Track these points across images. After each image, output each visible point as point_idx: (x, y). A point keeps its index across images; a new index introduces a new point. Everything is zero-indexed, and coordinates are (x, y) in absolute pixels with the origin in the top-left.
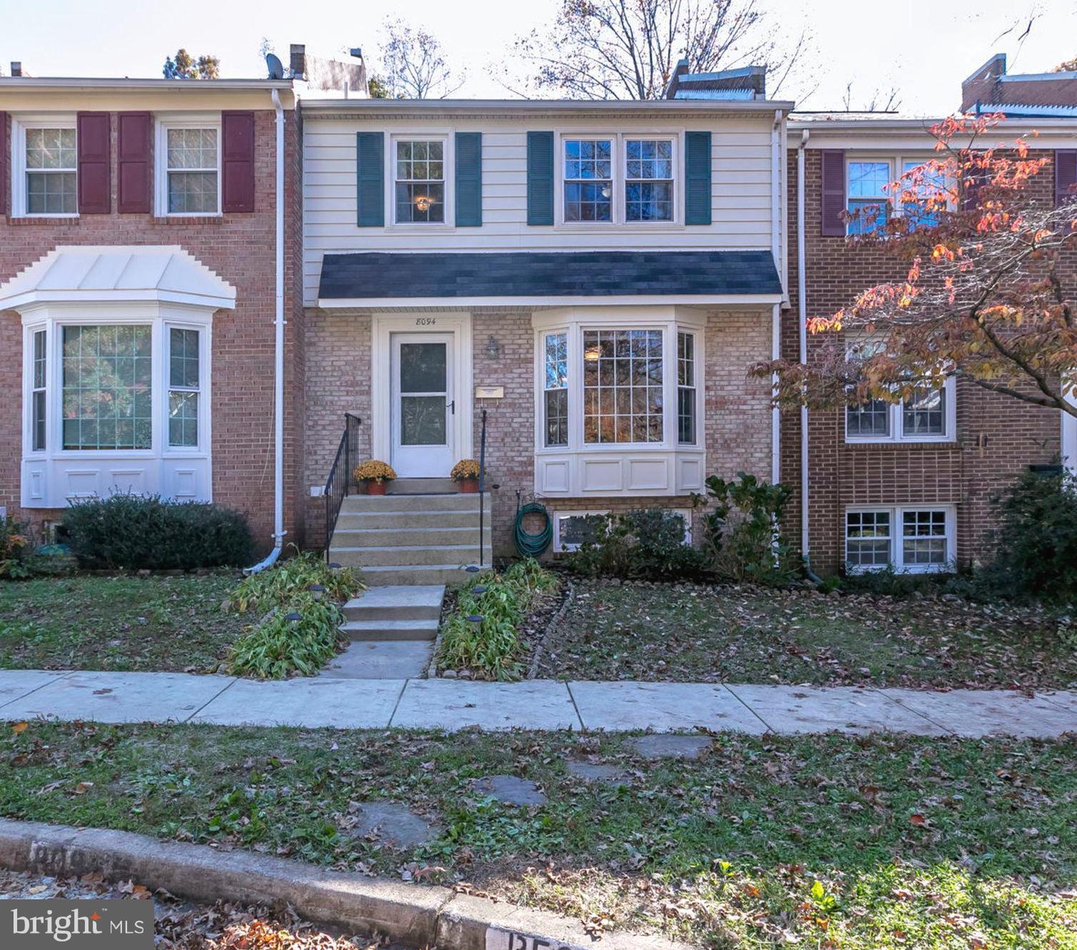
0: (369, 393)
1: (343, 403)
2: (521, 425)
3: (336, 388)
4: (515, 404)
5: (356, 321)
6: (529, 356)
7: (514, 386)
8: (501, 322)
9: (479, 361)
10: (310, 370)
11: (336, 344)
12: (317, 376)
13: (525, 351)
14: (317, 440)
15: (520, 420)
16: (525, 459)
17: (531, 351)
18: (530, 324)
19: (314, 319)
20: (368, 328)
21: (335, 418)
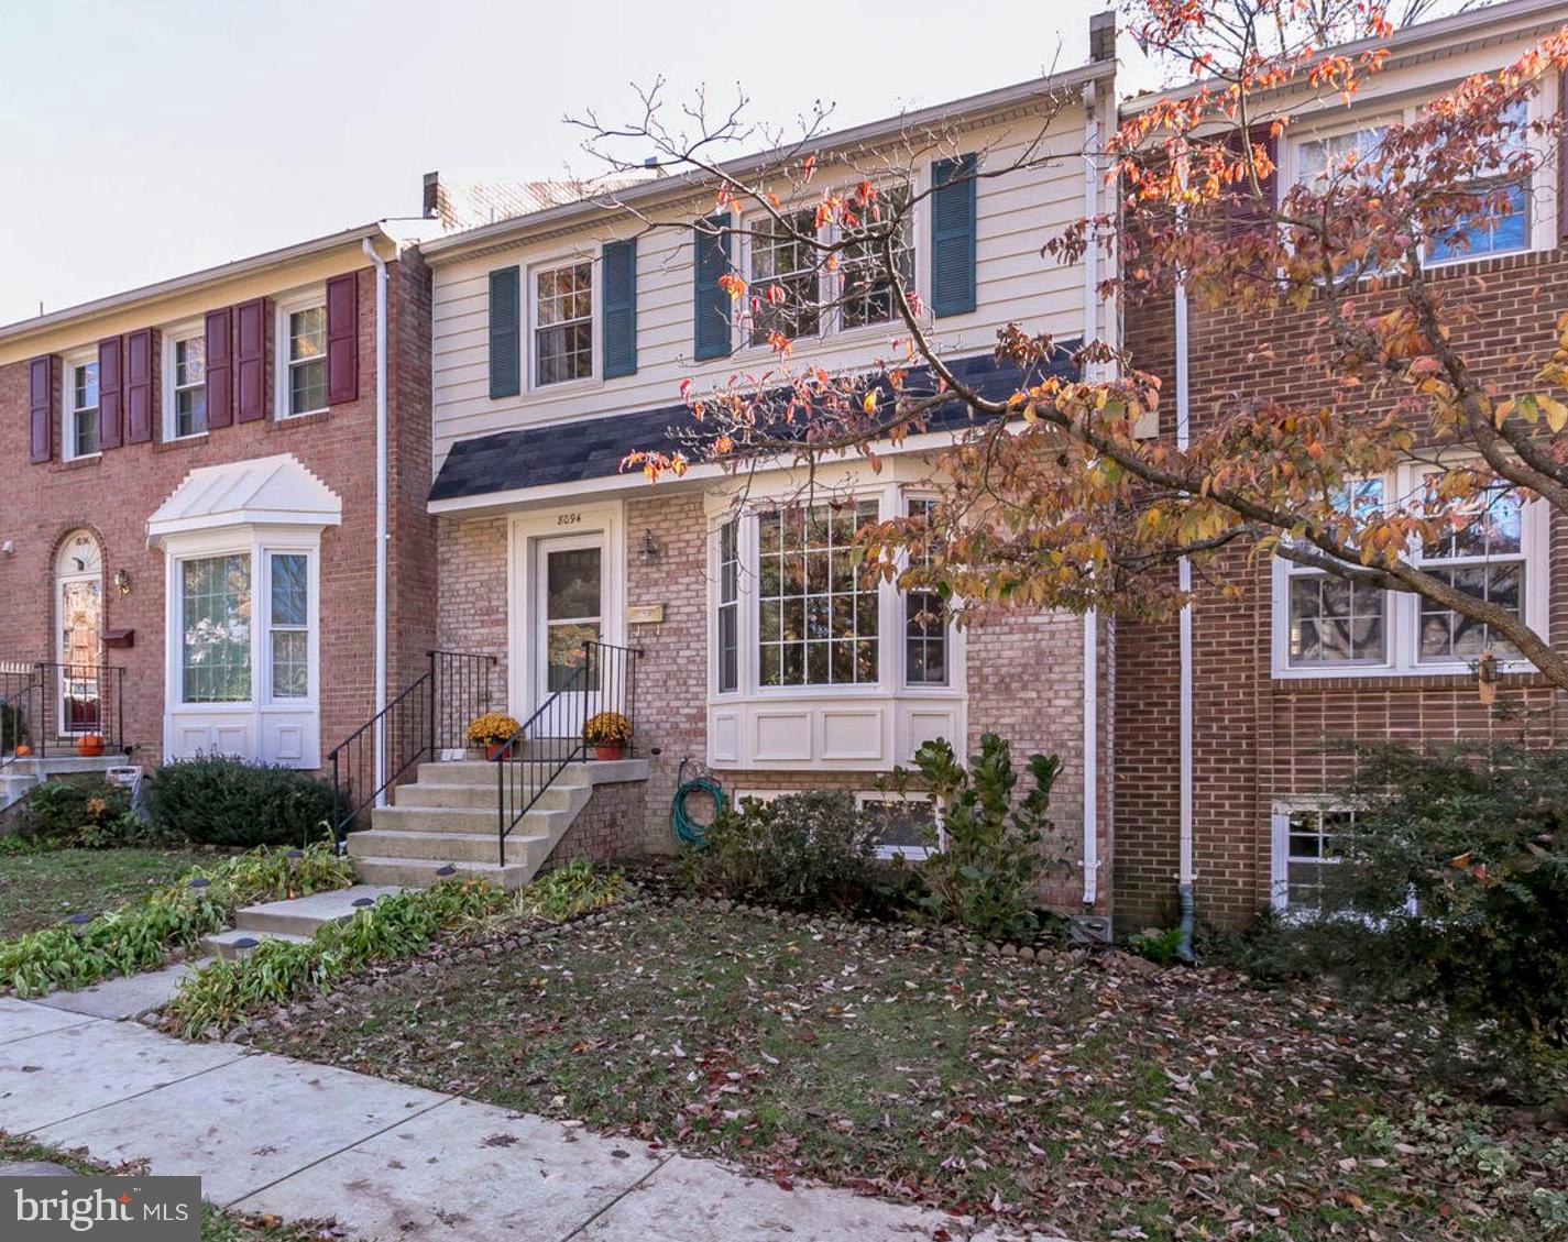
0: (505, 622)
1: (477, 638)
2: (690, 660)
3: (470, 618)
4: (681, 630)
5: (491, 526)
6: (700, 557)
7: (679, 603)
8: (664, 510)
9: (634, 570)
10: (442, 596)
11: (470, 559)
13: (694, 550)
15: (688, 653)
16: (694, 711)
17: (703, 550)
18: (701, 509)
20: (502, 537)
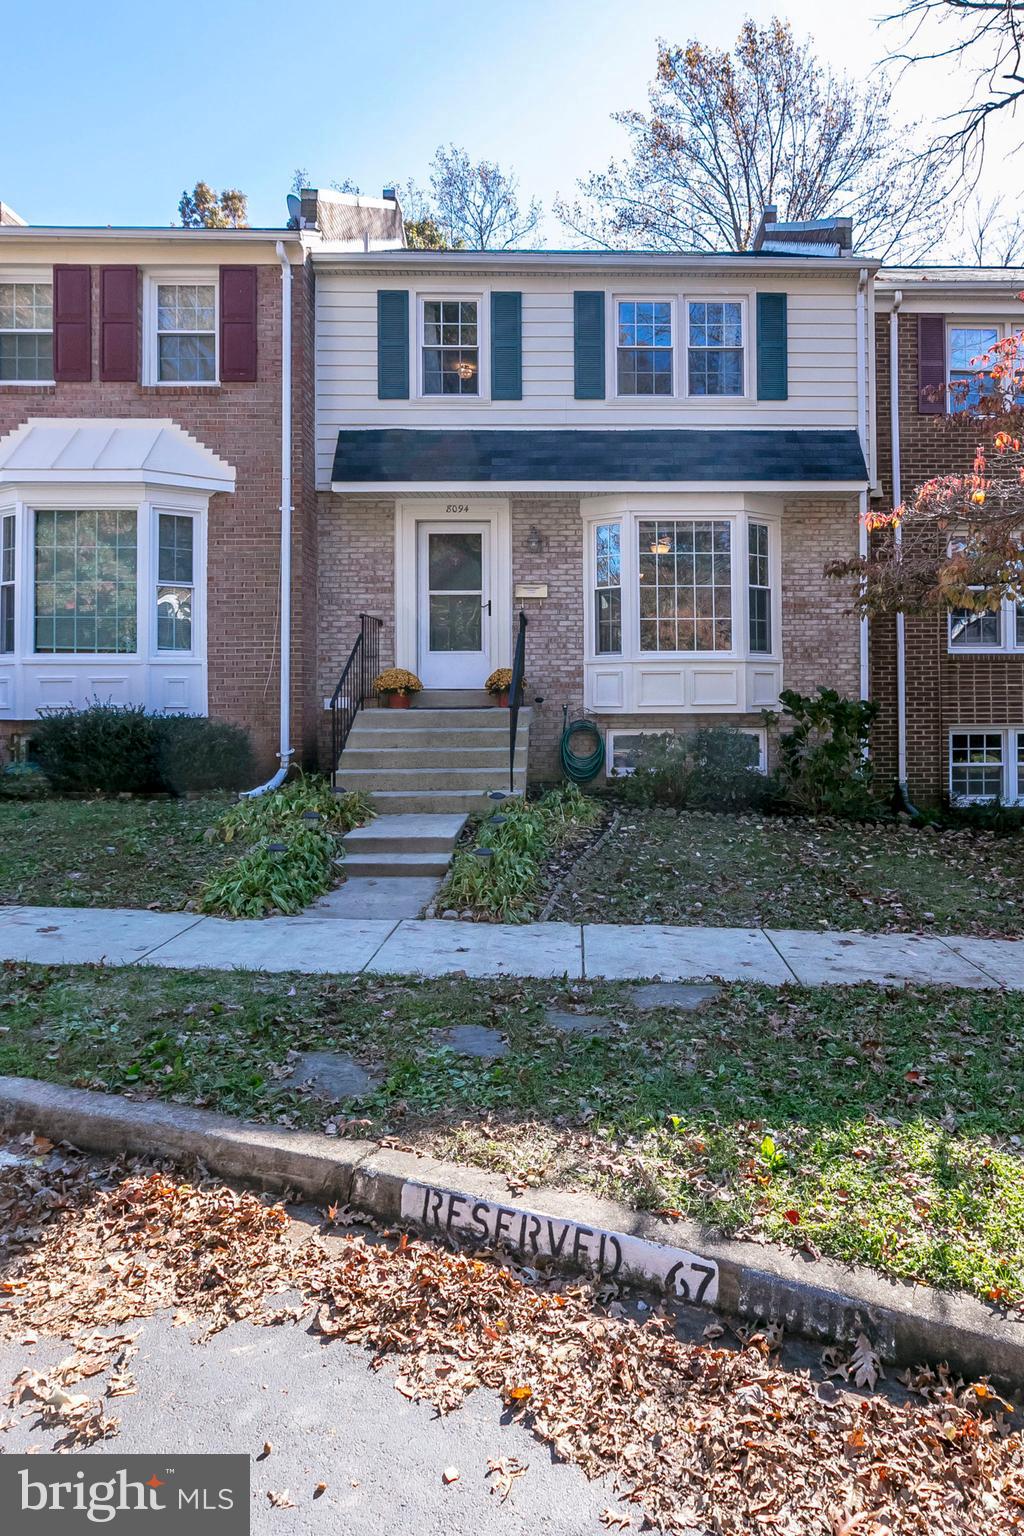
0: (391, 590)
1: (362, 602)
2: (568, 628)
3: (353, 585)
4: (561, 605)
5: (376, 507)
6: (577, 549)
7: (559, 583)
8: (546, 510)
9: (518, 555)
10: (323, 563)
11: (353, 533)
12: (332, 570)
13: (572, 544)
14: (330, 645)
15: (566, 623)
16: (573, 669)
17: (579, 544)
18: (578, 513)
19: (329, 505)
20: (391, 516)
21: (353, 619)
